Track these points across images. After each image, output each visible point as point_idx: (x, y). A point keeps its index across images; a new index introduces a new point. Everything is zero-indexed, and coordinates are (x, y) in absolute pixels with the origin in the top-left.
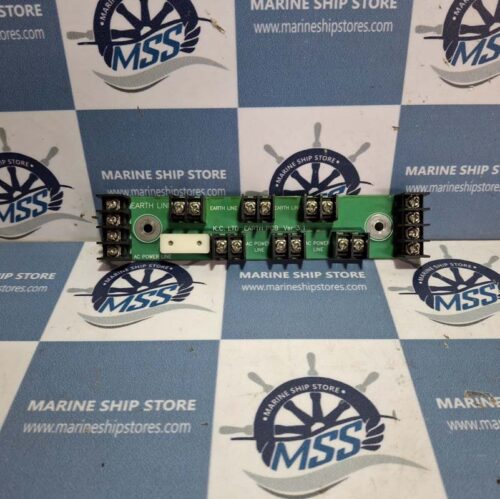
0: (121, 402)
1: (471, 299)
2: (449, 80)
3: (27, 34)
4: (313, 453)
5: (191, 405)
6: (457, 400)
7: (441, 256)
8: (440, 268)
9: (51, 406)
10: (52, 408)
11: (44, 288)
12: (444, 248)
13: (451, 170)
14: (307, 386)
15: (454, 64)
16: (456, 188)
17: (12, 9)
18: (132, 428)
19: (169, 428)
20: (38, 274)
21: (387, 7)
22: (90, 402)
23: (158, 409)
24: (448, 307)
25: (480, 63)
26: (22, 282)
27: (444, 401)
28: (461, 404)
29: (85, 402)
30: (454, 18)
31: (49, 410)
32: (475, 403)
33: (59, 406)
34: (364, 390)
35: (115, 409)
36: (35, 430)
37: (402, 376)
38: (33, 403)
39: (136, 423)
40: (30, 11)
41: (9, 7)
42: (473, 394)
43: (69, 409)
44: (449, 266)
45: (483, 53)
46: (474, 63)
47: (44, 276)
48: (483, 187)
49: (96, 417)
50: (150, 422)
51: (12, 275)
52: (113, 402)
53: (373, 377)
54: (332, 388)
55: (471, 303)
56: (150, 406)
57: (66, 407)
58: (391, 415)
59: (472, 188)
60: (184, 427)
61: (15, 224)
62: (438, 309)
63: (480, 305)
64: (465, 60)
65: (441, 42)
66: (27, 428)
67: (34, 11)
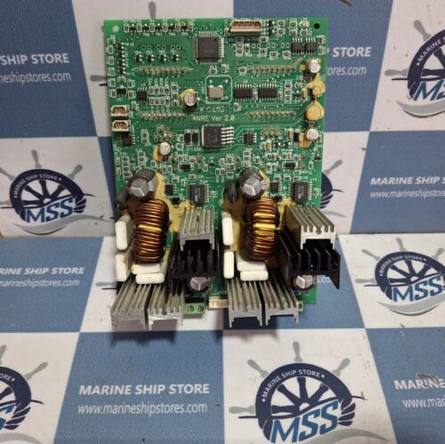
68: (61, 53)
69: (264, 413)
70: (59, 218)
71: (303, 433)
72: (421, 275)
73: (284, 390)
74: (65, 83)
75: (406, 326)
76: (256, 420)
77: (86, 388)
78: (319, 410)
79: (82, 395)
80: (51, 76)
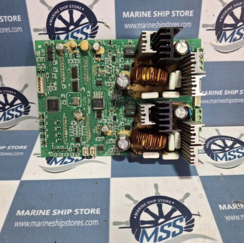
0: (63, 210)
1: (232, 155)
2: (218, 50)
3: (13, 30)
4: (160, 234)
5: (98, 211)
6: (229, 205)
7: (216, 134)
8: (216, 140)
9: (28, 213)
10: (29, 214)
11: (22, 153)
12: (217, 130)
13: (220, 93)
14: (155, 201)
15: (221, 42)
16: (222, 101)
17: (7, 18)
18: (69, 223)
19: (87, 223)
20: (18, 147)
21: (188, 15)
22: (48, 210)
23: (81, 213)
24: (221, 159)
25: (233, 41)
26: (10, 151)
27: (222, 206)
28: (231, 208)
29: (45, 211)
30: (221, 21)
31: (27, 215)
32: (238, 207)
33: (32, 213)
34: (183, 202)
35: (60, 214)
36: (20, 226)
37: (201, 194)
38: (19, 211)
39: (71, 221)
40: (16, 19)
41: (5, 17)
42: (236, 202)
43: (37, 214)
44: (220, 139)
45: (234, 37)
46: (230, 42)
47: (21, 147)
48: (235, 101)
49: (51, 218)
50: (78, 220)
51: (5, 147)
52: (59, 210)
53: (187, 195)
54: (167, 201)
55: (232, 157)
56: (78, 212)
57: (36, 213)
58: (197, 214)
59: (230, 101)
60: (95, 222)
61: (6, 121)
62: (217, 160)
63: (237, 158)
64: (226, 40)
65: (215, 31)
66: (17, 224)
67: (17, 19)
68: (17, 15)
69: (135, 225)
70: (14, 118)
71: (161, 237)
72: (232, 147)
73: (148, 211)
74: (19, 33)
75: (224, 174)
76: (130, 230)
77: (21, 212)
78: (171, 223)
79: (18, 216)
80: (11, 29)
